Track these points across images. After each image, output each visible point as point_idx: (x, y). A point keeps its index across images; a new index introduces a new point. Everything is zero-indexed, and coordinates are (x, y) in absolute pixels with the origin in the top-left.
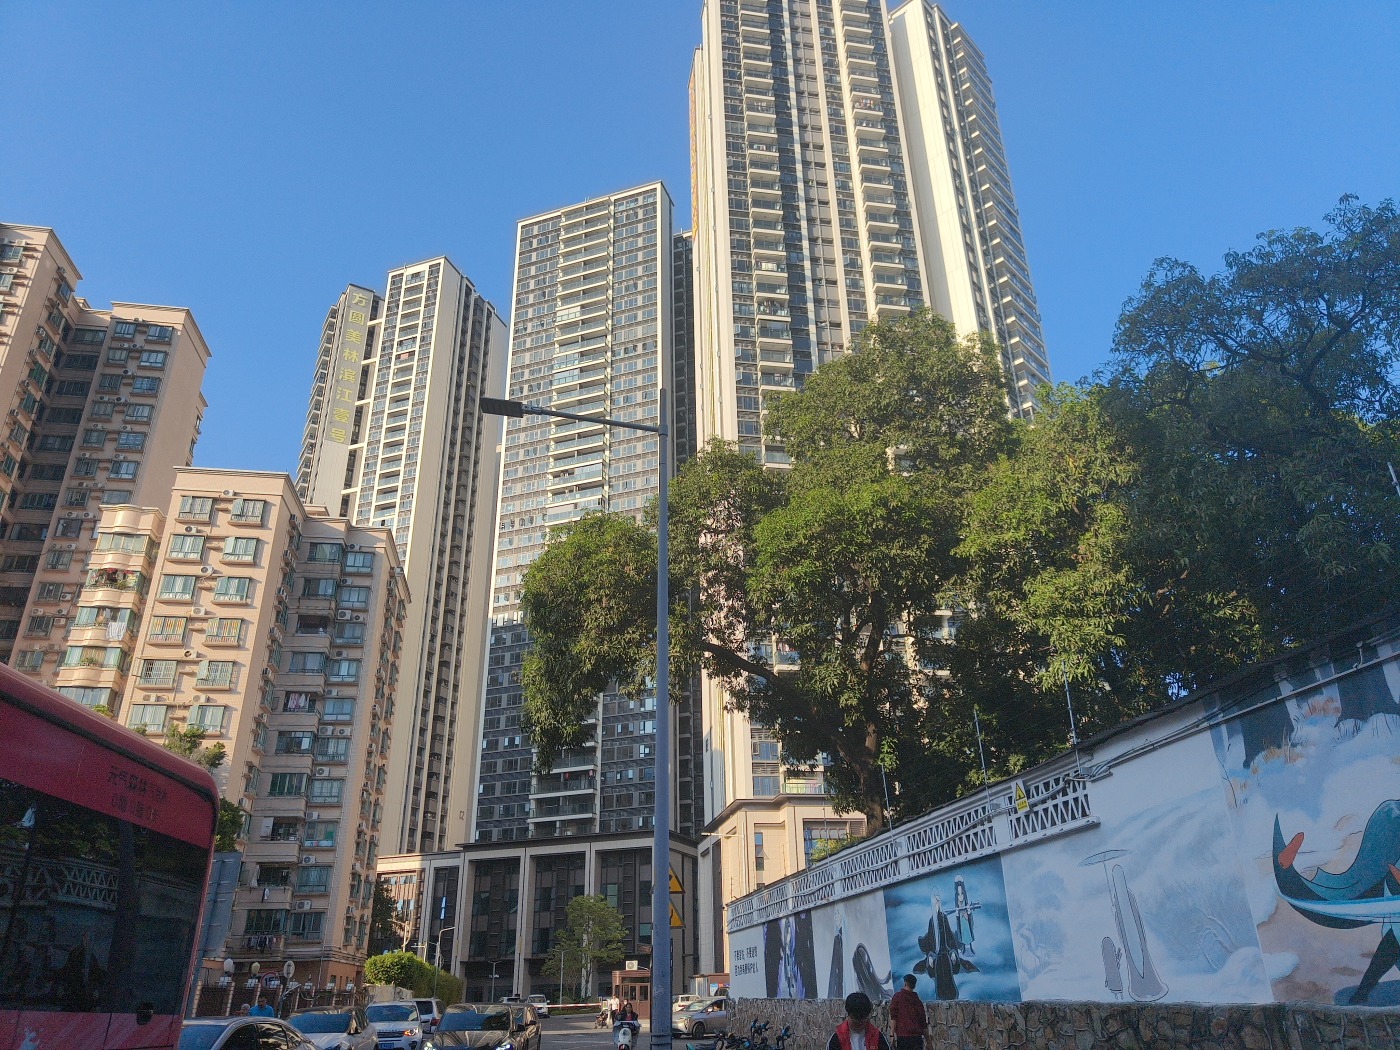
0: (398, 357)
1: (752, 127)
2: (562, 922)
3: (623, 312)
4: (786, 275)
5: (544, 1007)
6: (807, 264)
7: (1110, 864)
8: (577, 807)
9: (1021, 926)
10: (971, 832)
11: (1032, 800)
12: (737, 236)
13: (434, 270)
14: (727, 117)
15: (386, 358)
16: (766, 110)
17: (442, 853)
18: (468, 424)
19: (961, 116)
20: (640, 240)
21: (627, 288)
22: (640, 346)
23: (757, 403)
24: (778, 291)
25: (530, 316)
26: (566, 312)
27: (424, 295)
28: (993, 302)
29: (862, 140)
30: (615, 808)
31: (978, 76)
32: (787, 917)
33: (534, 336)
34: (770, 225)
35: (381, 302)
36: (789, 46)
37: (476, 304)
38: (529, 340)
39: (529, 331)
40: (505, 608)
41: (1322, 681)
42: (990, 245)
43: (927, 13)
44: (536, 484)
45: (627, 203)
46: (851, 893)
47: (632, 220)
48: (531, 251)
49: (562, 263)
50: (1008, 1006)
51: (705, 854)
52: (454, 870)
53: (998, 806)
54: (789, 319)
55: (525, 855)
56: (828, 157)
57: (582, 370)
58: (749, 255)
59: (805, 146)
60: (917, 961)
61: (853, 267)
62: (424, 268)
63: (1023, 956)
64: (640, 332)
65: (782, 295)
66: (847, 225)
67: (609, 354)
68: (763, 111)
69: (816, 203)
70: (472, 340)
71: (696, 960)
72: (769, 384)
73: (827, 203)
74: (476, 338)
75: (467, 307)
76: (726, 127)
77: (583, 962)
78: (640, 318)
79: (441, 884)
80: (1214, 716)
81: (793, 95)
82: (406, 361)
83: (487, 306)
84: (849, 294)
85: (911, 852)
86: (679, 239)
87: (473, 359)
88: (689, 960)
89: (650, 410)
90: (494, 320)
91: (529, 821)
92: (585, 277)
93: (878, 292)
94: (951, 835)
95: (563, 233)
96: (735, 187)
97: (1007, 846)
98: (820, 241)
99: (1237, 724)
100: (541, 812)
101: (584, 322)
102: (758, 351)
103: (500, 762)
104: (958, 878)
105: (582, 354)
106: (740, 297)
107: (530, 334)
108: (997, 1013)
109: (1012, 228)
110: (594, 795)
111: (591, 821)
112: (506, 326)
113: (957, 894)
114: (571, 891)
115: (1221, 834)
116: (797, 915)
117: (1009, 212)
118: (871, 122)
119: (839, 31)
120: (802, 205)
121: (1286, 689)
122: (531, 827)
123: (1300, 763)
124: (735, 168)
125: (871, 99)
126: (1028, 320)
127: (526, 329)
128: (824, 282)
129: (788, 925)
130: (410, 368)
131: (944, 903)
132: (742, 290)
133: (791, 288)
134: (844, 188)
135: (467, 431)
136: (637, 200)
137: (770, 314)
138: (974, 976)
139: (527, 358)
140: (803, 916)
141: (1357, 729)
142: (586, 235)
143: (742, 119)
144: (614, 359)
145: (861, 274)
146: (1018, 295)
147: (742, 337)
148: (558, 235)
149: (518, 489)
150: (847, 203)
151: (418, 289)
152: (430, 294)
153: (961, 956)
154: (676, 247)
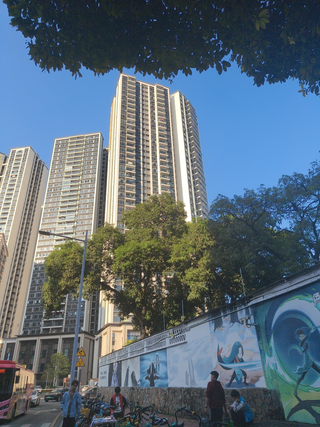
0: (12, 176)
1: (128, 122)
2: (49, 362)
3: (85, 170)
4: (135, 166)
5: (40, 390)
6: (142, 163)
7: (188, 352)
8: (57, 323)
9: (170, 367)
10: (161, 342)
11: (174, 335)
12: (122, 153)
13: (26, 151)
14: (121, 118)
15: (7, 176)
16: (133, 118)
17: (10, 338)
18: (33, 199)
19: (188, 126)
20: (93, 149)
21: (88, 163)
22: (90, 180)
23: (124, 202)
24: (132, 171)
25: (56, 168)
26: (68, 168)
27: (22, 158)
28: (193, 179)
29: (160, 130)
30: (69, 324)
31: (193, 116)
32: (115, 362)
33: (57, 174)
34: (132, 151)
35: (7, 158)
36: (141, 100)
37: (39, 162)
38: (55, 175)
39: (55, 172)
40: (39, 259)
41: (228, 313)
42: (193, 163)
43: (181, 96)
44: (53, 220)
45: (90, 137)
46: (132, 356)
47: (91, 143)
48: (58, 148)
49: (68, 153)
50: (165, 389)
51: (97, 340)
52: (13, 344)
53: (167, 335)
54: (135, 179)
55: (38, 339)
56: (150, 133)
57: (71, 186)
58: (125, 159)
59: (143, 129)
60: (146, 376)
61: (155, 165)
62: (23, 149)
63: (170, 375)
64: (90, 176)
65: (134, 172)
66: (154, 153)
67: (80, 182)
68: (132, 118)
69: (145, 146)
70: (37, 173)
71: (92, 374)
72: (128, 197)
73: (149, 147)
74: (38, 172)
75: (36, 163)
76: (121, 121)
77: (55, 375)
78: (91, 172)
79: (9, 349)
80: (209, 318)
81: (141, 114)
82: (14, 178)
83: (43, 163)
84: (153, 173)
85: (147, 346)
86: (105, 150)
87: (36, 179)
88: (89, 374)
89: (91, 200)
90: (44, 167)
91: (41, 328)
92: (75, 158)
93: (161, 174)
94: (156, 342)
95: (69, 144)
96: (122, 139)
97: (168, 346)
98: (146, 157)
99: (213, 321)
100: (45, 325)
101: (73, 172)
102: (125, 187)
103: (33, 308)
104: (157, 354)
105: (72, 181)
106: (121, 171)
107: (56, 173)
108: (163, 390)
109: (200, 159)
110: (63, 320)
111: (62, 328)
112: (48, 169)
113: (157, 358)
114: (53, 352)
115: (209, 347)
116: (118, 362)
117: (199, 154)
118: (163, 125)
119: (155, 98)
120: (141, 146)
121: (222, 314)
122: (42, 330)
123: (223, 331)
124: (123, 133)
125: (163, 118)
126: (202, 185)
127: (54, 172)
128: (146, 169)
129: (115, 365)
130: (15, 180)
131: (153, 360)
132: (122, 169)
133: (136, 170)
134: (154, 143)
135: (32, 201)
136: (93, 137)
137: (129, 177)
138: (159, 380)
139: (54, 181)
140: (120, 362)
141: (232, 325)
142: (76, 146)
143: (126, 119)
144: (82, 183)
145: (157, 168)
146: (200, 178)
147: (121, 183)
148: (68, 145)
149: (47, 221)
150: (154, 147)
151: (21, 155)
152: (24, 158)
153: (156, 375)
154: (104, 152)
